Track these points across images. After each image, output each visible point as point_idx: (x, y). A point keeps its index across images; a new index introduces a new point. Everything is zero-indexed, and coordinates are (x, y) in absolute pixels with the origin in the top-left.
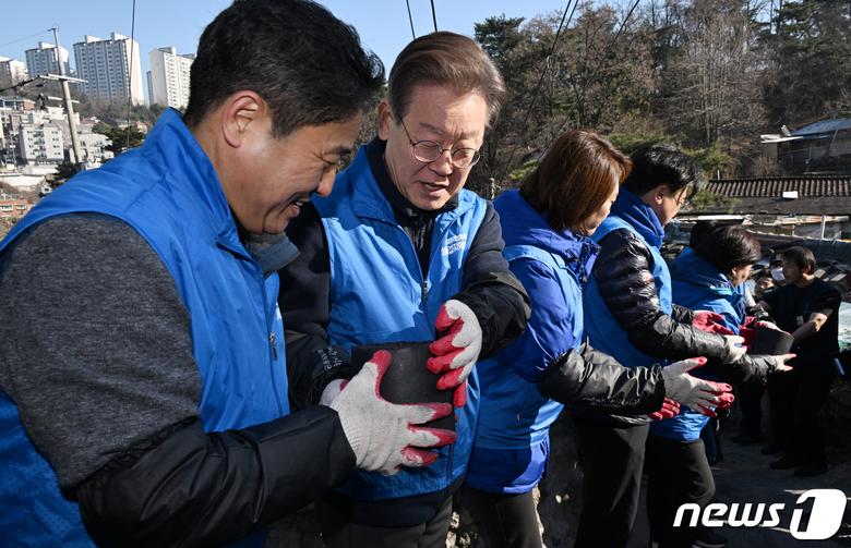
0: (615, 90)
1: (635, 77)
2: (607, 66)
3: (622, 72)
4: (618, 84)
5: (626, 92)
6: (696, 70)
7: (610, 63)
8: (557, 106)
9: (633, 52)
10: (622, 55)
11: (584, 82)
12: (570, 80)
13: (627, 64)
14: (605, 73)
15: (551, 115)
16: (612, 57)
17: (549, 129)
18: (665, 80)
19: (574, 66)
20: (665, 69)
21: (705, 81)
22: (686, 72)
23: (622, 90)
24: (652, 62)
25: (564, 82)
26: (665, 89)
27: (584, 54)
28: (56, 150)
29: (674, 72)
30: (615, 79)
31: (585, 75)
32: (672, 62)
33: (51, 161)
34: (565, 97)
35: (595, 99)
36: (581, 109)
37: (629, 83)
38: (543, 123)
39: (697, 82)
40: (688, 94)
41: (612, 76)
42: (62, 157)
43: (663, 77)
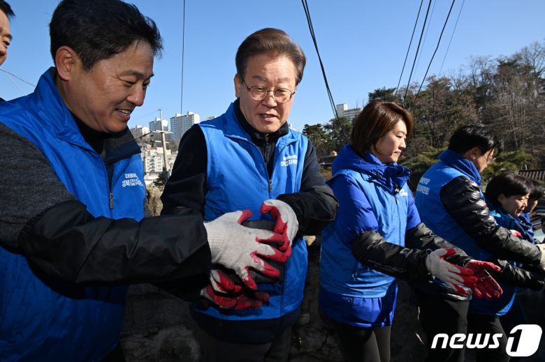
0: (453, 122)
1: (465, 114)
2: (447, 109)
3: (456, 112)
4: (455, 118)
5: (460, 123)
6: (505, 107)
7: (449, 107)
8: (419, 133)
9: (462, 100)
10: (456, 103)
11: (433, 120)
12: (425, 118)
13: (460, 107)
14: (446, 113)
15: (415, 137)
16: (450, 103)
17: (414, 146)
18: (485, 115)
19: (427, 111)
20: (484, 109)
21: (511, 112)
22: (498, 109)
23: (457, 122)
24: (475, 105)
25: (421, 120)
26: (485, 120)
27: (432, 103)
28: (160, 168)
29: (491, 110)
30: (453, 116)
31: (434, 115)
32: (488, 104)
33: (157, 173)
34: (423, 128)
35: (441, 127)
36: (432, 133)
37: (461, 117)
38: (410, 142)
39: (506, 115)
40: (500, 121)
41: (450, 114)
42: (162, 171)
43: (483, 113)
